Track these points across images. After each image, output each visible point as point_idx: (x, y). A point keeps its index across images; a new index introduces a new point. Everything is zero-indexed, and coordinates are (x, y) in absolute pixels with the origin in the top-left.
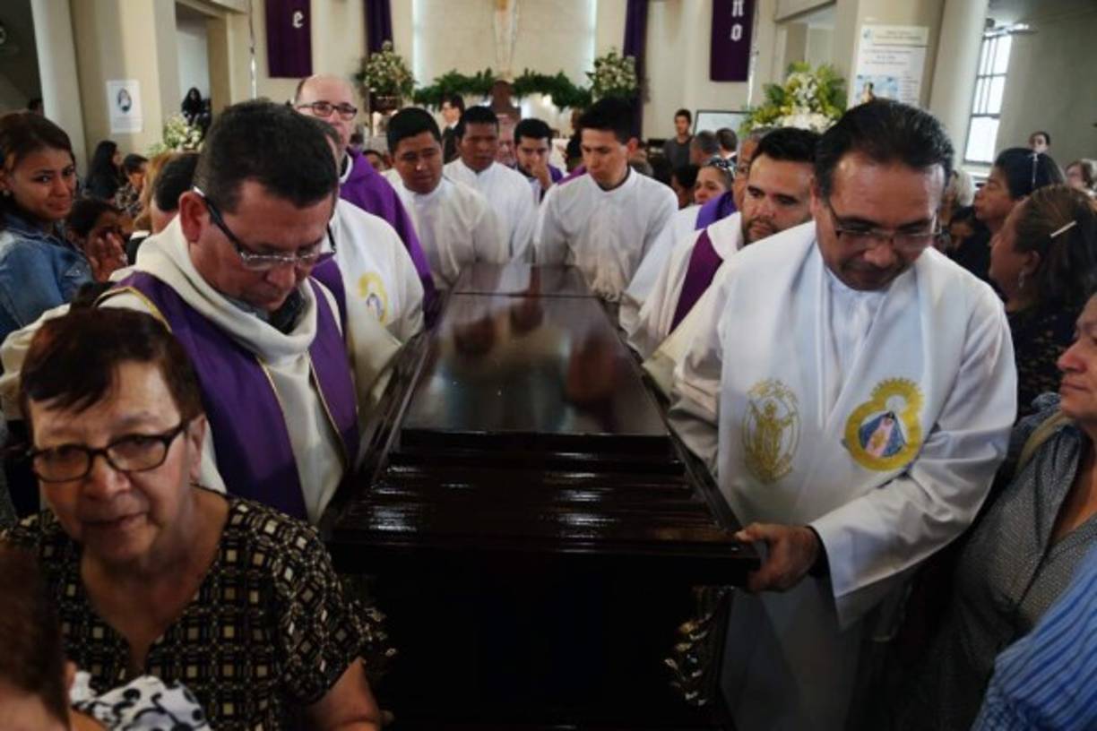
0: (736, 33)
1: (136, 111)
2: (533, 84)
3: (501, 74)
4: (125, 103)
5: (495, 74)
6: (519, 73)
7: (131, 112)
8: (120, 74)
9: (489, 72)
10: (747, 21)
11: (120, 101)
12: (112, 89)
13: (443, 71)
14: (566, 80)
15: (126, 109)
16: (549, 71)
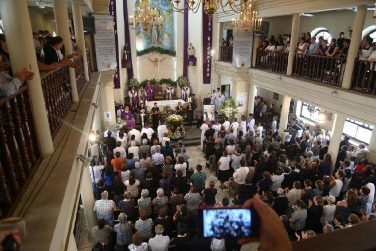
0: (208, 75)
1: (110, 117)
2: (164, 81)
3: (157, 80)
4: (108, 115)
5: (155, 79)
6: (160, 79)
7: (109, 117)
8: (107, 110)
9: (154, 79)
10: (210, 72)
11: (107, 115)
12: (105, 114)
13: (144, 80)
14: (171, 80)
15: (108, 117)
16: (167, 78)
